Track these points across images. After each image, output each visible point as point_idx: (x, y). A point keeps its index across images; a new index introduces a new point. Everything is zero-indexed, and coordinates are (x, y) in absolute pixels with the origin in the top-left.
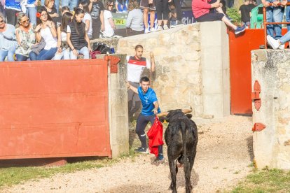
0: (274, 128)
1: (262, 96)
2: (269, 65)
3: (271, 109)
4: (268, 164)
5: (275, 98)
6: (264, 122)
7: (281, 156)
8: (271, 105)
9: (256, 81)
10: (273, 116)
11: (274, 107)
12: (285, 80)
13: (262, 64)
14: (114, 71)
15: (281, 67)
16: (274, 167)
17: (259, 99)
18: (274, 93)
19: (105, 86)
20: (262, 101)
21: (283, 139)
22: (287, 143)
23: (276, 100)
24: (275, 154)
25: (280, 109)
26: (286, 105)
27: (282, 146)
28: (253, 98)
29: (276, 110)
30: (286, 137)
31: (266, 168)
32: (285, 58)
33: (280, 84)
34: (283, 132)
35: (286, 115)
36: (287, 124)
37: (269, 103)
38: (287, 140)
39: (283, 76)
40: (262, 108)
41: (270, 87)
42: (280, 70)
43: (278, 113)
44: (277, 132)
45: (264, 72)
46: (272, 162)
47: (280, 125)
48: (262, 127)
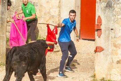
0: (110, 51)
1: (102, 27)
2: (109, 6)
3: (108, 37)
4: (104, 76)
5: (112, 29)
6: (103, 46)
7: (114, 71)
8: (109, 34)
9: (99, 16)
10: (110, 42)
11: (110, 36)
12: (119, 17)
13: (104, 4)
16: (109, 79)
17: (101, 30)
20: (102, 31)
21: (116, 59)
22: (118, 62)
23: (112, 31)
24: (110, 69)
25: (115, 37)
26: (119, 35)
27: (115, 65)
28: (96, 28)
29: (112, 38)
30: (118, 58)
31: (103, 79)
33: (116, 19)
34: (117, 54)
35: (119, 42)
36: (119, 48)
37: (107, 32)
38: (119, 60)
39: (118, 14)
40: (102, 36)
41: (109, 21)
42: (116, 9)
43: (113, 40)
44: (112, 53)
45: (105, 10)
46: (107, 75)
47: (115, 48)
48: (101, 49)
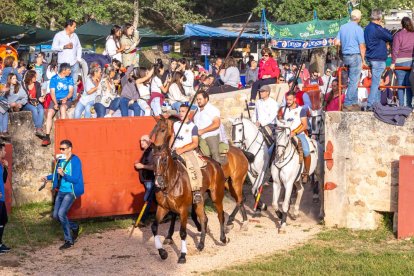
0: (345, 188)
1: (334, 156)
2: (343, 127)
3: (342, 169)
4: (338, 223)
5: (347, 159)
6: (335, 181)
7: (352, 216)
8: (344, 165)
9: (329, 142)
10: (345, 176)
11: (345, 168)
12: (358, 142)
13: (336, 125)
15: (354, 129)
16: (344, 225)
17: (332, 159)
18: (346, 153)
20: (334, 161)
21: (353, 200)
22: (357, 203)
23: (348, 161)
24: (345, 213)
25: (351, 170)
26: (357, 166)
27: (352, 206)
28: (326, 157)
29: (347, 170)
30: (356, 198)
31: (336, 227)
32: (359, 121)
33: (353, 146)
34: (354, 192)
35: (357, 176)
36: (358, 185)
37: (341, 163)
38: (357, 200)
39: (355, 137)
40: (335, 167)
41: (343, 148)
42: (353, 132)
43: (349, 173)
44: (348, 192)
45: (337, 133)
46: (341, 221)
47: (351, 185)
48: (333, 186)
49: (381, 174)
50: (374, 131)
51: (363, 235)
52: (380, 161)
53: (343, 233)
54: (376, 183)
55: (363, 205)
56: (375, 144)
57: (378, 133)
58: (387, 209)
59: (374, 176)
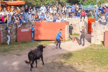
1: (93, 31)
2: (95, 25)
4: (94, 43)
6: (93, 35)
9: (92, 28)
10: (95, 34)
12: (98, 28)
14: (67, 25)
15: (97, 26)
18: (95, 30)
19: (65, 27)
23: (96, 32)
27: (96, 40)
34: (97, 37)
35: (97, 35)
40: (93, 33)
41: (95, 29)
48: (93, 36)
49: (102, 34)
50: (101, 26)
51: (98, 45)
52: (102, 32)
53: (95, 45)
54: (101, 36)
55: (98, 40)
56: (101, 29)
57: (101, 27)
58: (103, 41)
59: (100, 35)
